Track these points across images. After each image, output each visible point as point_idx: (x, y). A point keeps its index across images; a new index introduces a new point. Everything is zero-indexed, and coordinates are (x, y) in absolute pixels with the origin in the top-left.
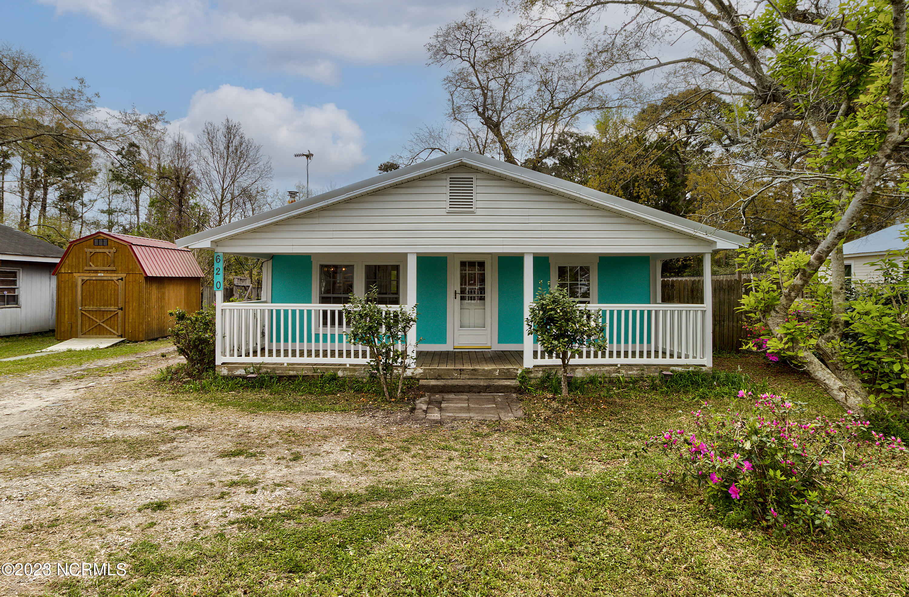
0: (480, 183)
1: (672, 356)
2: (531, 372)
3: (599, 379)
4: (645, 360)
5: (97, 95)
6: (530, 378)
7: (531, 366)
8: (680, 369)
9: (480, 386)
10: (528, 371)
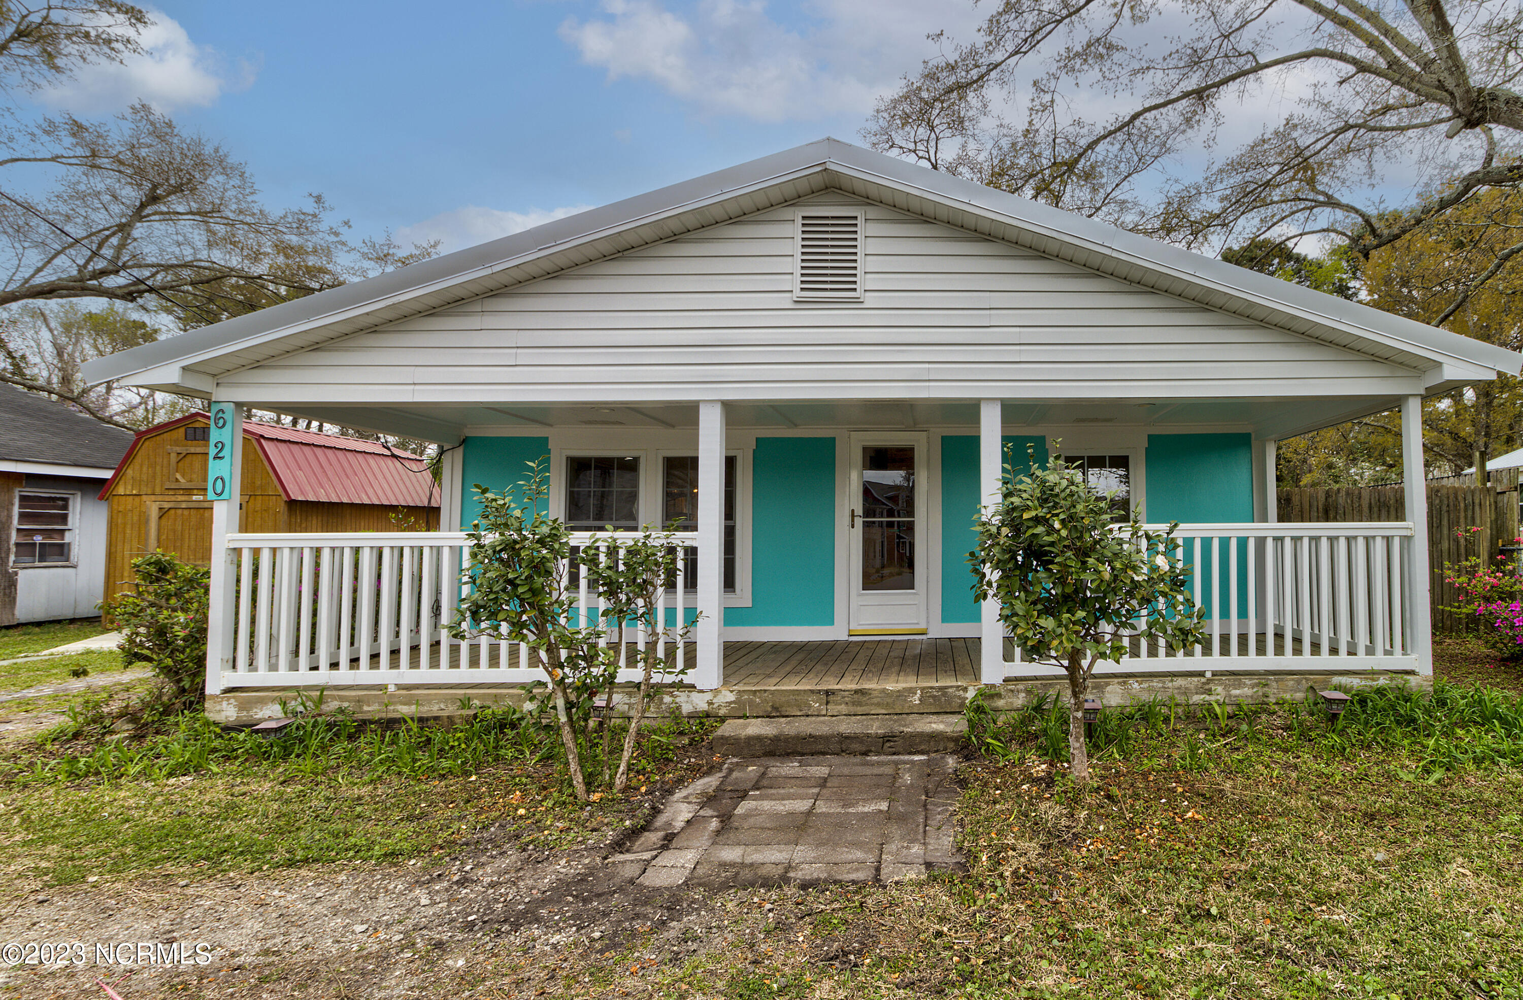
0: (874, 229)
1: (1316, 648)
2: (999, 696)
3: (1164, 710)
4: (1270, 661)
5: (347, 223)
6: (996, 710)
7: (998, 680)
8: (1355, 682)
9: (868, 736)
10: (990, 693)
